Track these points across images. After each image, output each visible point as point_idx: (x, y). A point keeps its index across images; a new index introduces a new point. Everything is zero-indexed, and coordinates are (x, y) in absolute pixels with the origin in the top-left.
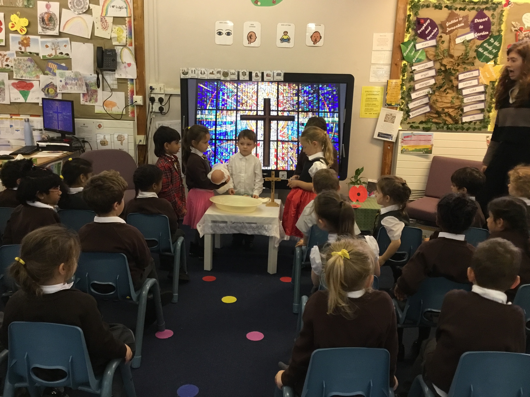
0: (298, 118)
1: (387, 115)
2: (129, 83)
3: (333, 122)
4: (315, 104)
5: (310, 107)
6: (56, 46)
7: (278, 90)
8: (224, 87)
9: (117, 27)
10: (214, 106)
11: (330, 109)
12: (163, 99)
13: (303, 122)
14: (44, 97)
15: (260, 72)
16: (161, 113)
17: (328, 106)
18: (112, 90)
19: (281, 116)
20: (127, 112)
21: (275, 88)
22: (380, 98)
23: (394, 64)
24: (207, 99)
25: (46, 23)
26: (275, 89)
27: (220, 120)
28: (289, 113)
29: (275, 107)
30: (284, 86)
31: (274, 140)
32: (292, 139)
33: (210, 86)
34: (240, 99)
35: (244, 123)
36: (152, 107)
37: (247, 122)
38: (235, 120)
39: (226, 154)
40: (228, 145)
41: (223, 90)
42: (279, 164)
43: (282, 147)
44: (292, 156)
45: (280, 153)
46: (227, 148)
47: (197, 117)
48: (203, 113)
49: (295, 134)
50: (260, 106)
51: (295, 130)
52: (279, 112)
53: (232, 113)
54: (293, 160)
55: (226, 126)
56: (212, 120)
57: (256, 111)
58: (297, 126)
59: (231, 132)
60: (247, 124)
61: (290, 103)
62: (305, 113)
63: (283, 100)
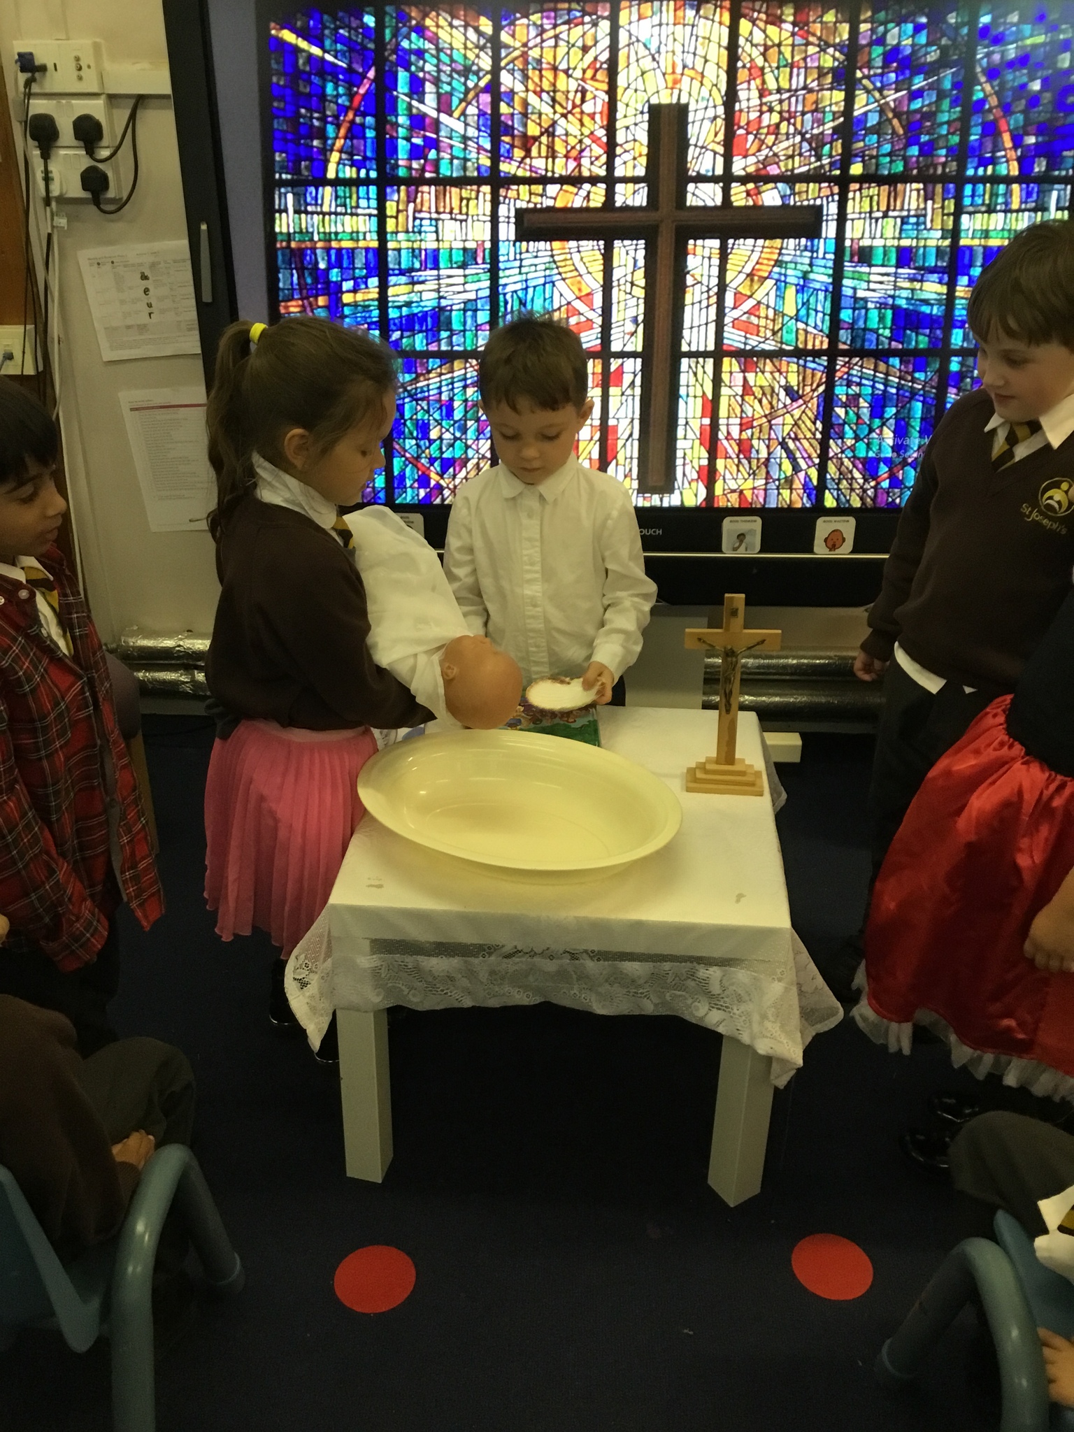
0: (842, 218)
4: (944, 130)
5: (914, 151)
7: (733, 47)
8: (416, 42)
10: (365, 158)
11: (1026, 163)
12: (98, 126)
13: (866, 242)
16: (97, 201)
17: (1017, 141)
19: (746, 207)
21: (715, 38)
24: (323, 119)
26: (714, 47)
27: (404, 245)
28: (788, 192)
29: (710, 155)
30: (767, 22)
31: (702, 349)
32: (801, 338)
33: (338, 39)
34: (511, 110)
35: (540, 254)
36: (47, 173)
37: (552, 250)
38: (489, 238)
39: (444, 430)
40: (452, 383)
41: (413, 58)
42: (724, 479)
43: (744, 386)
44: (793, 435)
45: (731, 421)
46: (451, 400)
47: (277, 229)
48: (307, 204)
49: (816, 311)
50: (625, 151)
51: (818, 290)
52: (733, 185)
53: (468, 200)
54: (798, 455)
55: (438, 278)
56: (362, 244)
57: (604, 186)
58: (830, 264)
59: (465, 311)
60: (555, 262)
61: (799, 127)
62: (882, 188)
63: (762, 113)
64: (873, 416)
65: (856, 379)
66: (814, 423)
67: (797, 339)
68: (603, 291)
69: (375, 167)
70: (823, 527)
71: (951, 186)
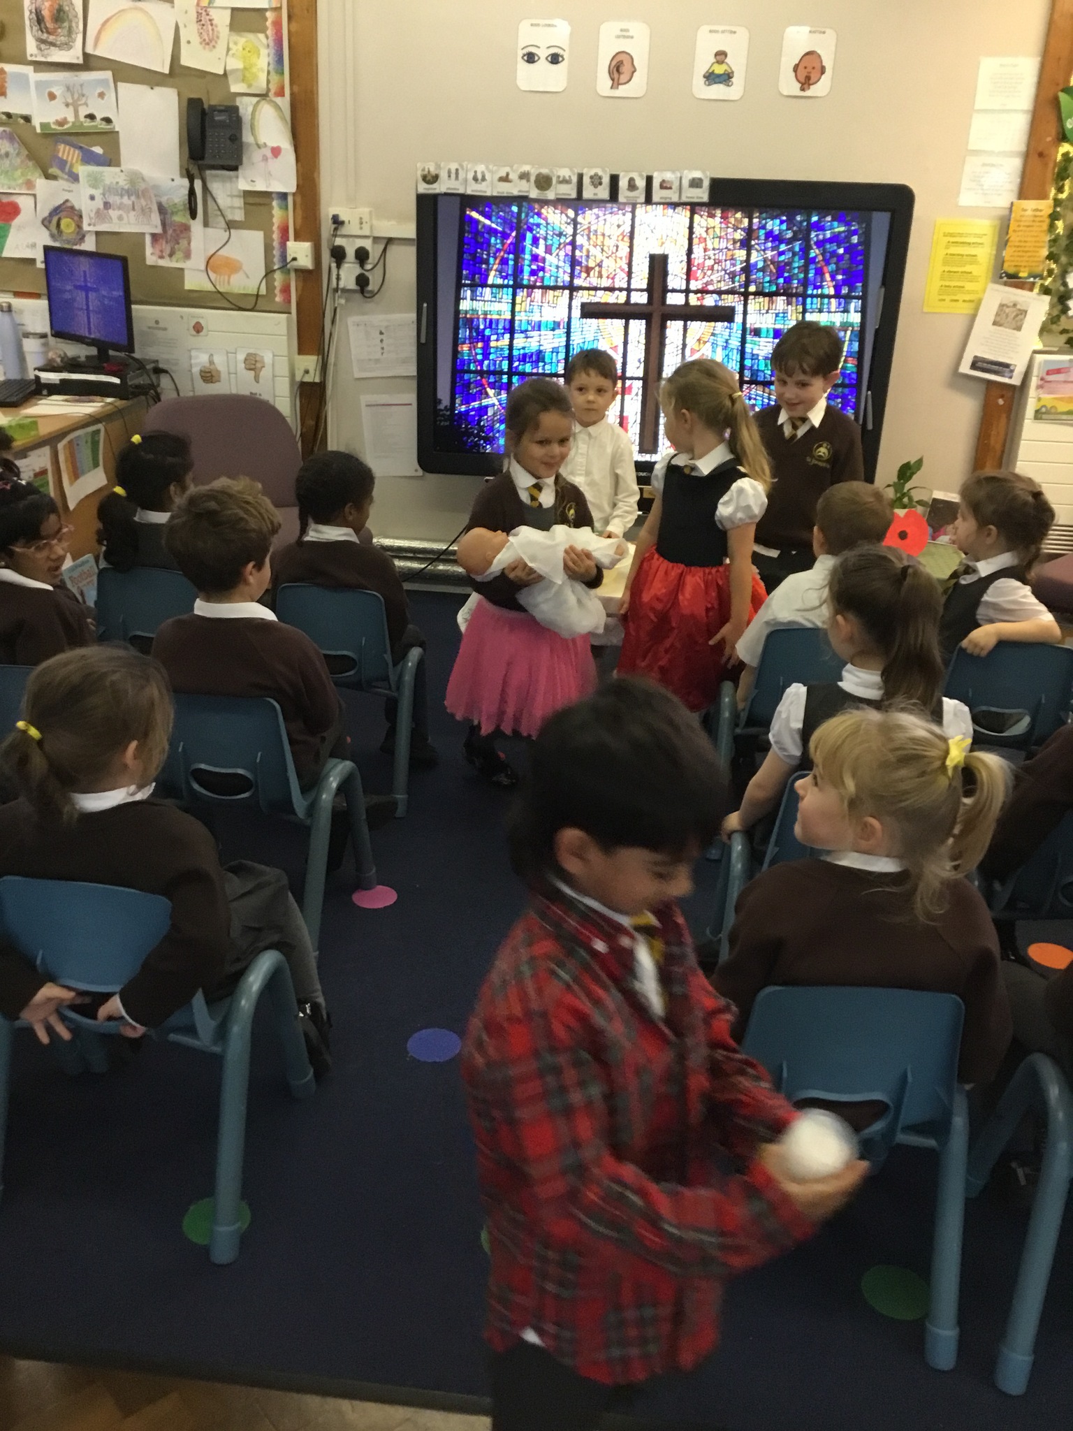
0: (745, 313)
1: (1002, 306)
2: (275, 203)
3: (845, 326)
4: (796, 271)
5: (781, 280)
6: (76, 96)
7: (691, 228)
8: (535, 220)
9: (242, 40)
10: (508, 275)
11: (837, 288)
12: (367, 253)
13: (757, 326)
14: (50, 243)
15: (641, 176)
16: (362, 291)
17: (833, 278)
18: (231, 225)
19: (697, 306)
20: (270, 288)
21: (682, 223)
22: (985, 254)
23: (1035, 154)
24: (488, 255)
25: (46, 28)
26: (682, 227)
27: (524, 318)
28: (718, 299)
29: (679, 279)
30: (708, 217)
33: (500, 217)
34: (581, 254)
35: (592, 325)
36: (338, 276)
37: (598, 323)
38: (567, 316)
41: (535, 227)
47: (461, 308)
48: (477, 296)
49: (733, 360)
50: (637, 276)
51: (734, 349)
52: (691, 294)
53: (558, 297)
55: (540, 335)
56: (503, 317)
57: (625, 293)
58: (740, 336)
59: (552, 352)
60: (599, 329)
61: (723, 267)
62: (765, 298)
63: (705, 259)
65: (753, 396)
69: (512, 279)
71: (800, 299)
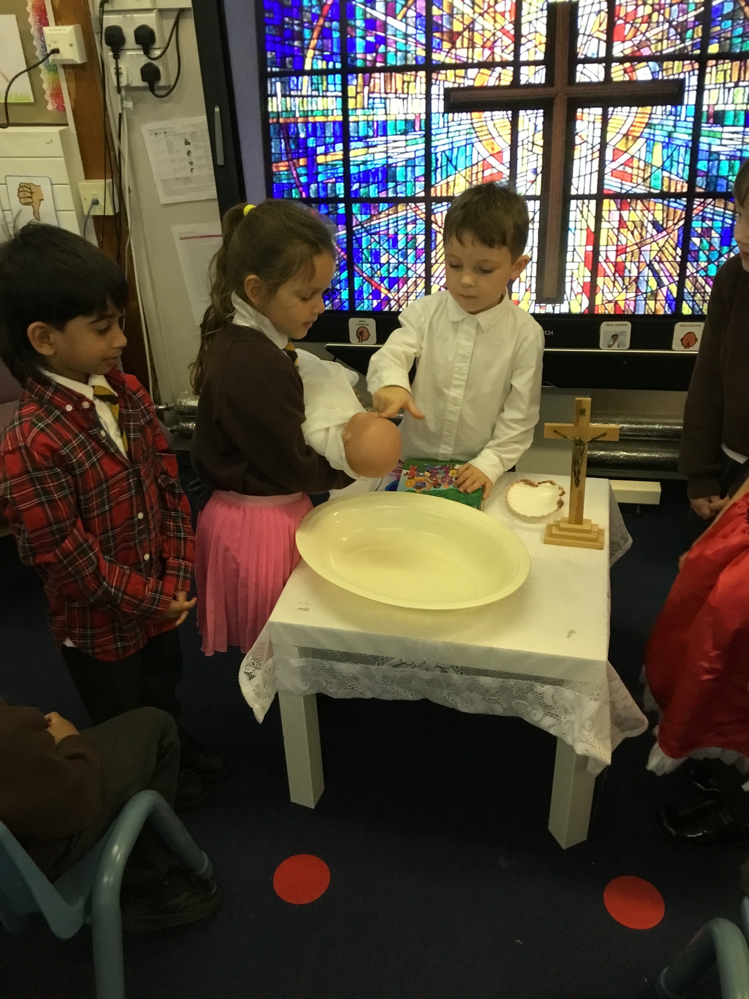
0: (700, 89)
10: (333, 53)
12: (152, 33)
13: (720, 108)
16: (152, 88)
19: (623, 82)
20: (39, 92)
24: (301, 25)
27: (362, 118)
28: (658, 69)
29: (596, 41)
31: (587, 193)
32: (666, 183)
34: (441, 12)
35: (462, 122)
36: (117, 69)
37: (472, 119)
38: (424, 111)
39: (391, 256)
40: (397, 222)
42: (603, 292)
43: (620, 221)
44: (658, 259)
45: (609, 248)
46: (396, 234)
47: (270, 109)
48: (291, 90)
49: (678, 163)
50: (529, 41)
51: (680, 146)
52: (614, 64)
53: (409, 82)
54: (662, 274)
55: (387, 142)
56: (331, 118)
57: (512, 69)
58: (691, 125)
59: (406, 167)
60: (474, 128)
61: (667, 16)
62: (734, 63)
63: (637, 6)
64: (722, 244)
65: (710, 216)
66: (675, 249)
67: (662, 185)
68: (511, 149)
69: (339, 60)
70: (680, 330)
